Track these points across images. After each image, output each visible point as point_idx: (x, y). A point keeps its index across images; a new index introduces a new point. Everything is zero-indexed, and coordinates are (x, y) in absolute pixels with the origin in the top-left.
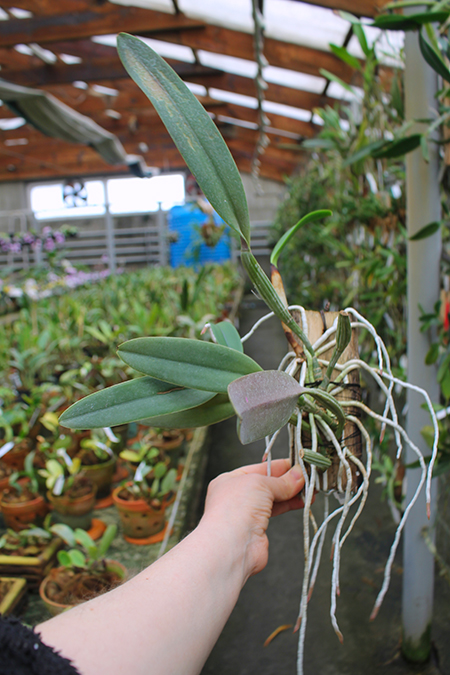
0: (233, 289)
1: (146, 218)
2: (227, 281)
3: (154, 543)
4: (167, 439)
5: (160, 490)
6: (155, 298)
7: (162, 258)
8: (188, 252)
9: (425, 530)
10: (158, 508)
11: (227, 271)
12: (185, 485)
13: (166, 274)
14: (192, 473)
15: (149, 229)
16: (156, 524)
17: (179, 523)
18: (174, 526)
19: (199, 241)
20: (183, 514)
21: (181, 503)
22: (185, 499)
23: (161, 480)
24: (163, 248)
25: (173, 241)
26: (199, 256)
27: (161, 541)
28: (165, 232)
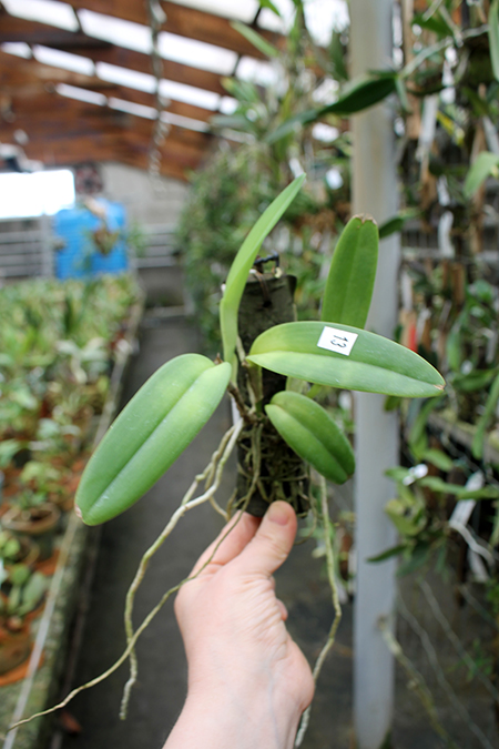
0: (130, 304)
1: (28, 224)
2: (124, 297)
3: (14, 683)
4: (36, 519)
5: (21, 602)
6: (33, 321)
7: (48, 269)
8: (78, 261)
9: (382, 620)
10: (19, 631)
11: (123, 284)
12: (63, 580)
13: (50, 288)
14: (74, 560)
15: (31, 234)
16: (17, 654)
17: (54, 644)
18: (45, 649)
19: (89, 248)
20: (59, 628)
21: (57, 608)
22: (62, 602)
23: (24, 585)
24: (48, 258)
25: (59, 250)
26: (90, 266)
27: (23, 678)
28: (49, 239)
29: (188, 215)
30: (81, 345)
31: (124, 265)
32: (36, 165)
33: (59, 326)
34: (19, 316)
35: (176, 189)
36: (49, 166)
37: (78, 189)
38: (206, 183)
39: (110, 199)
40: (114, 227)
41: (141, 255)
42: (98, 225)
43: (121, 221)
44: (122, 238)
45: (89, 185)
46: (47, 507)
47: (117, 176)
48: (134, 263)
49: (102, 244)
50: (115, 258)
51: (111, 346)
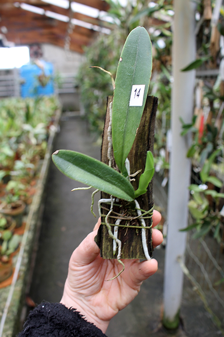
0: (56, 109)
1: (8, 72)
2: (53, 105)
3: (5, 287)
4: (14, 208)
5: (8, 249)
6: (11, 116)
7: (17, 93)
8: (31, 90)
9: (179, 258)
10: (7, 262)
11: (52, 100)
12: (28, 237)
13: (18, 101)
14: (32, 228)
15: (9, 77)
16: (6, 273)
17: (24, 268)
18: (20, 271)
19: (36, 83)
20: (26, 261)
21: (25, 251)
22: (27, 248)
23: (9, 240)
24: (17, 88)
25: (22, 84)
26: (36, 92)
27: (10, 285)
28: (18, 79)
29: (83, 68)
30: (34, 126)
31: (52, 91)
32: (11, 44)
33: (23, 118)
34: (4, 114)
35: (76, 56)
36: (17, 45)
37: (31, 55)
38: (92, 52)
39: (46, 61)
40: (48, 74)
41: (60, 87)
42: (40, 73)
43: (51, 71)
44: (52, 79)
45: (36, 54)
46: (19, 202)
47: (49, 50)
48: (57, 91)
49: (42, 82)
50: (48, 88)
51: (48, 128)
